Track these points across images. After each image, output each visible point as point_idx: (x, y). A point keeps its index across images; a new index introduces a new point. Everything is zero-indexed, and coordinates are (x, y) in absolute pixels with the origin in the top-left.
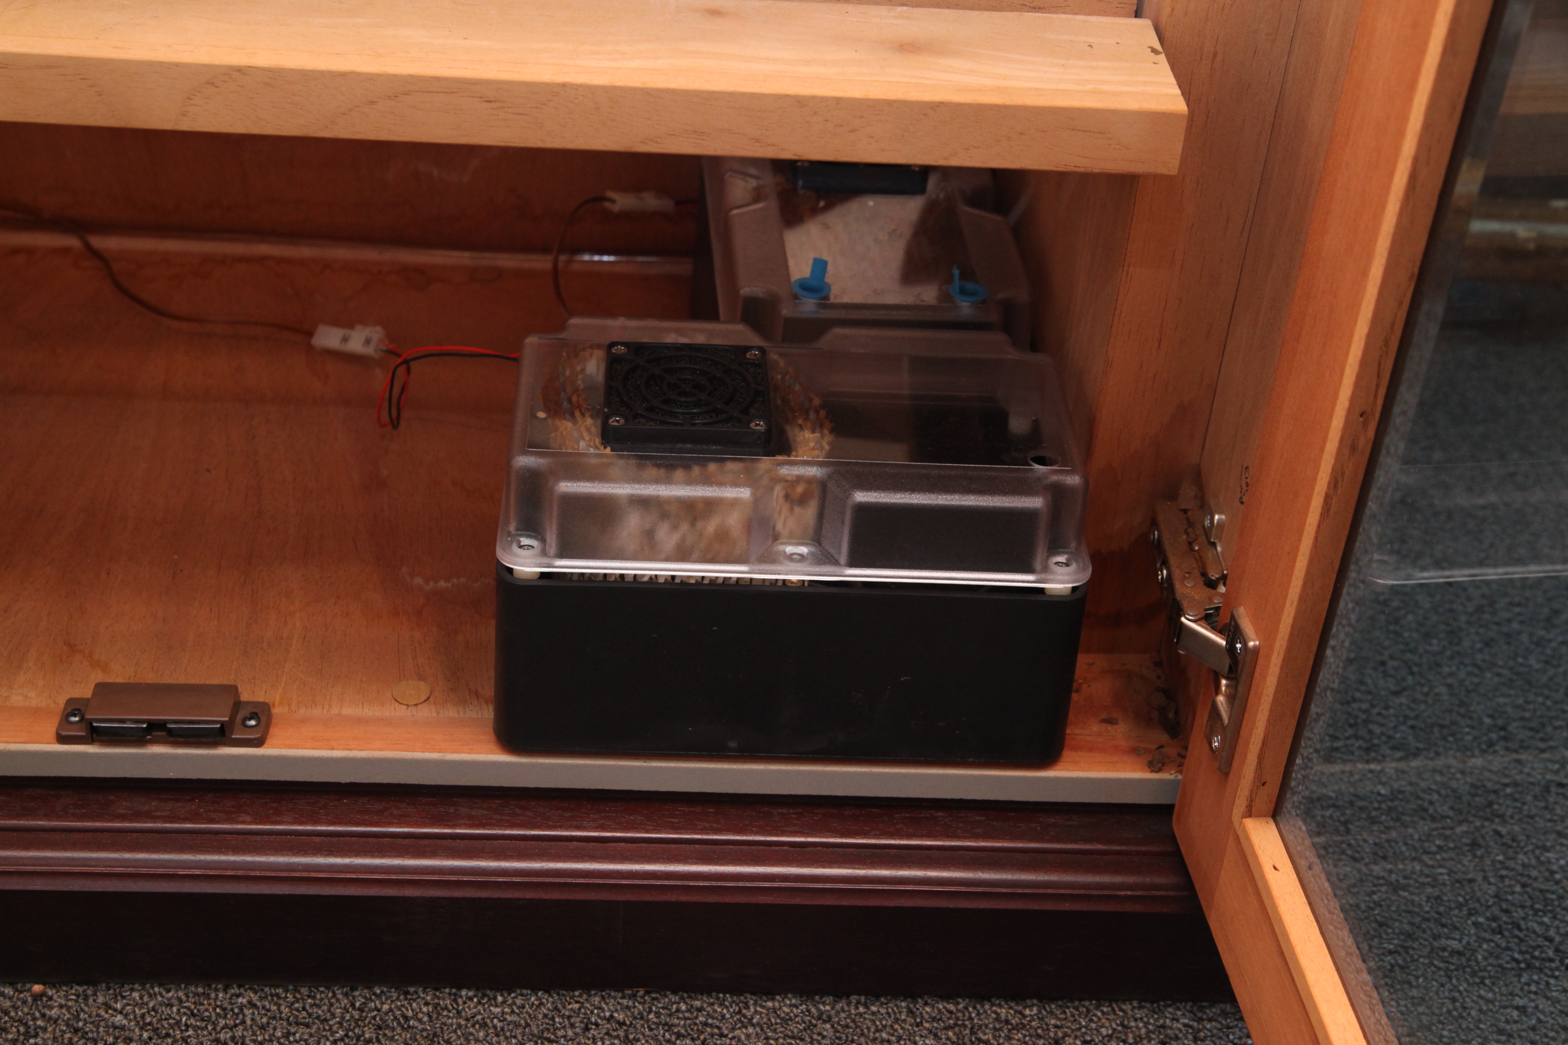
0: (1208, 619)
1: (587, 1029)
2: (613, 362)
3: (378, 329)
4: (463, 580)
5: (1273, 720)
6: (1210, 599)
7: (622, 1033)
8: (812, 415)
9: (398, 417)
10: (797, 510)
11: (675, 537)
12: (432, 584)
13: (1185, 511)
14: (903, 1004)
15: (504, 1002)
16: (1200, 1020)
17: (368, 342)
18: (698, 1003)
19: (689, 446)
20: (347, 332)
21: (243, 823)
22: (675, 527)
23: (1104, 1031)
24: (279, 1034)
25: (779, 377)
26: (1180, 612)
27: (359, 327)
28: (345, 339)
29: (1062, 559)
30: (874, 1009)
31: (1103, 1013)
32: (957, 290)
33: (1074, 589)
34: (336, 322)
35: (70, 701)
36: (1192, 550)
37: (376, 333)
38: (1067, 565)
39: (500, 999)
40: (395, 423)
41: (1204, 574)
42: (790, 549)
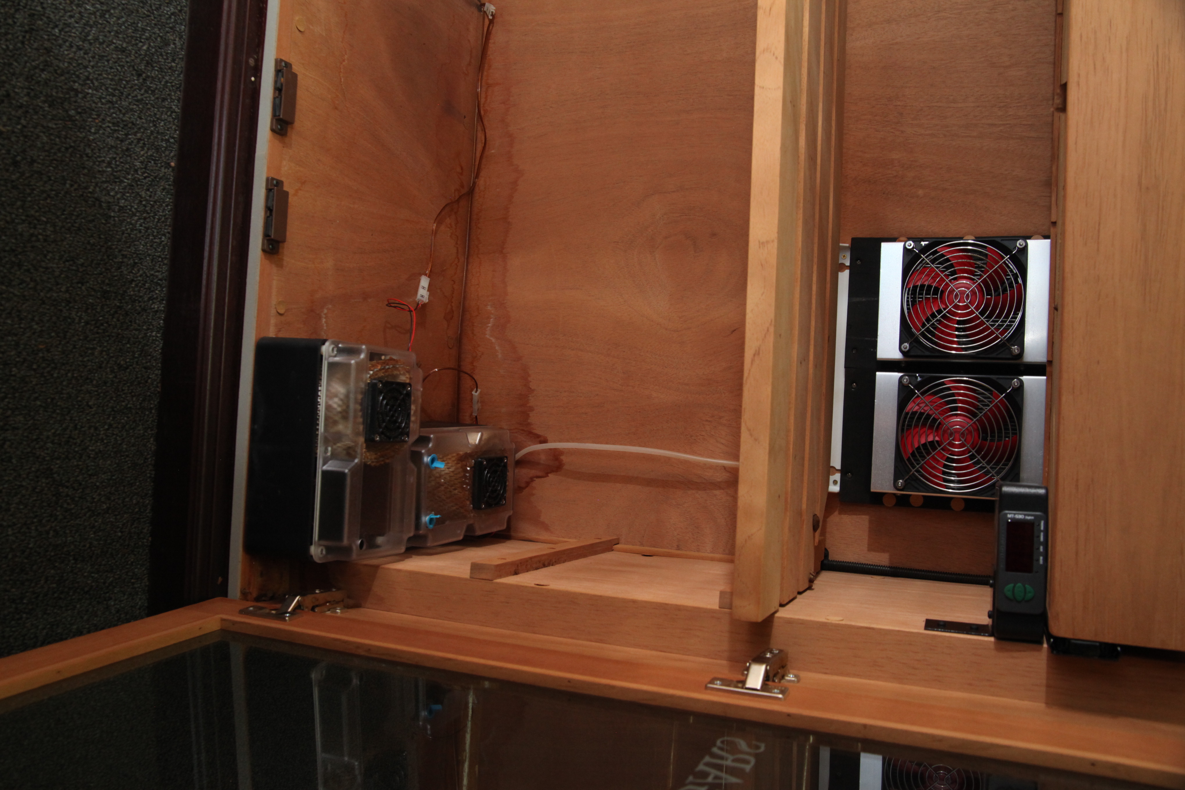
0: (299, 606)
1: (145, 368)
2: (404, 385)
3: (427, 301)
4: (325, 328)
5: (258, 626)
6: (307, 608)
7: (143, 381)
8: (381, 459)
9: (391, 306)
10: (345, 452)
11: (335, 406)
12: (324, 316)
13: (343, 601)
14: (150, 492)
15: (157, 337)
16: (139, 609)
17: (422, 296)
18: (153, 411)
19: (370, 411)
20: (427, 289)
21: (232, 242)
22: (339, 406)
23: (136, 570)
24: (149, 252)
25: (397, 447)
26: (302, 595)
27: (428, 293)
28: (424, 288)
29: (324, 552)
30: (148, 480)
31: (144, 571)
32: (432, 517)
33: (312, 556)
34: (430, 285)
35: (282, 182)
36: (327, 602)
37: (426, 300)
38: (322, 553)
39: (159, 335)
40: (389, 305)
41: (317, 606)
42: (330, 449)
